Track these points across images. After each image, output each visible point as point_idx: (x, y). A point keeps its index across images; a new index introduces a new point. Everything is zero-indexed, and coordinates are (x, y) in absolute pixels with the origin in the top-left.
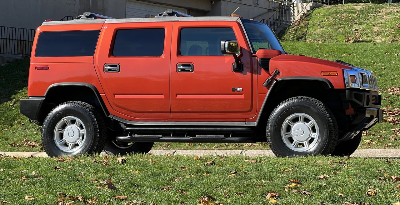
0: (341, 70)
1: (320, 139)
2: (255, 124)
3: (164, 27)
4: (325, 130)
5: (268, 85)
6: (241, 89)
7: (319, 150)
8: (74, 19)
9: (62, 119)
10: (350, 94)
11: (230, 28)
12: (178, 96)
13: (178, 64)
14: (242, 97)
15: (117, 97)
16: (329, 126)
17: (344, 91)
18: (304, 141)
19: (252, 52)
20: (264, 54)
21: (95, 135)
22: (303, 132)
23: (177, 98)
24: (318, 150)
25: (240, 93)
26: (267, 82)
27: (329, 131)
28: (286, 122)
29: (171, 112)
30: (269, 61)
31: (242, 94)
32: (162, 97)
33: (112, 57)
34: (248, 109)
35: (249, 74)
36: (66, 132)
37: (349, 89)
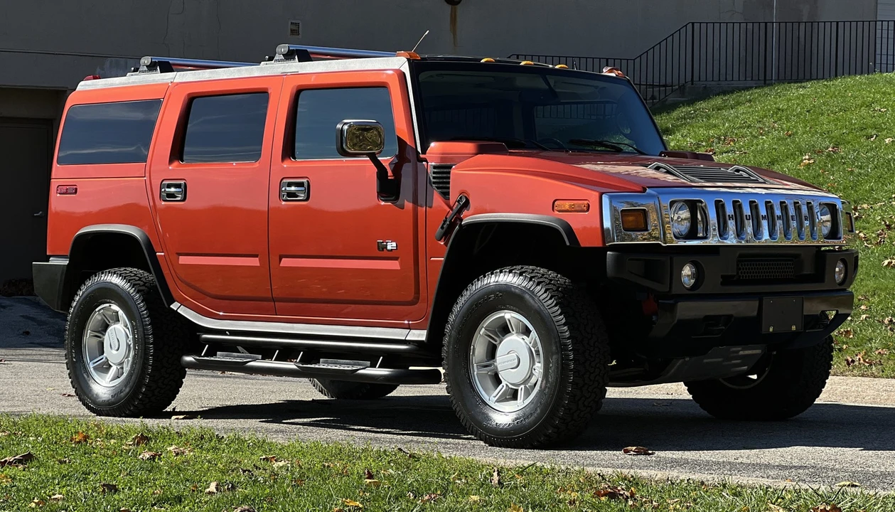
0: (597, 194)
1: (544, 382)
2: (420, 335)
3: (268, 88)
4: (554, 357)
5: (446, 235)
6: (394, 244)
7: (541, 411)
8: (128, 74)
9: (97, 310)
10: (618, 261)
11: (383, 86)
12: (283, 259)
13: (284, 181)
14: (394, 265)
15: (182, 260)
16: (563, 347)
17: (601, 251)
18: (519, 385)
19: (419, 150)
20: (440, 154)
22: (516, 361)
23: (281, 265)
24: (539, 411)
25: (391, 256)
26: (442, 227)
27: (562, 359)
28: (481, 333)
29: (274, 300)
30: (449, 173)
31: (396, 259)
32: (254, 262)
33: (174, 162)
34: (410, 298)
35: (409, 205)
36: (107, 339)
37: (613, 248)
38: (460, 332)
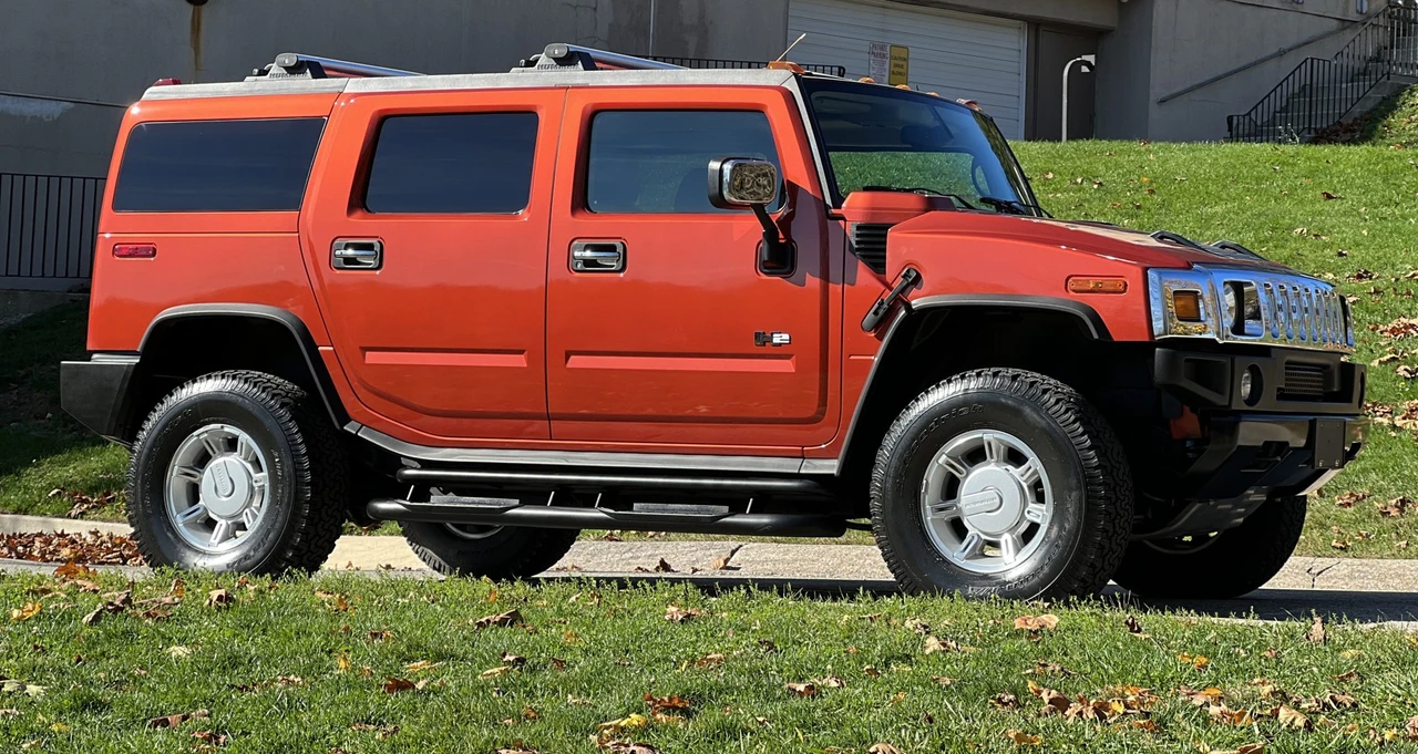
0: (1140, 271)
1: (1055, 529)
2: (831, 467)
3: (535, 106)
4: (1074, 494)
5: (880, 326)
6: (786, 336)
7: (1051, 569)
8: (248, 78)
9: (195, 433)
10: (1171, 362)
11: (757, 110)
12: (572, 357)
13: (575, 242)
14: (787, 366)
15: (371, 357)
16: (1087, 481)
17: (1148, 347)
18: (1000, 534)
19: (829, 201)
20: (867, 209)
21: (296, 493)
22: (998, 501)
23: (568, 366)
24: (1046, 569)
25: (780, 353)
26: (876, 313)
27: (1088, 497)
28: (940, 461)
29: (549, 418)
30: (885, 236)
31: (788, 357)
32: (519, 361)
33: (359, 213)
34: (811, 413)
35: (813, 282)
36: (207, 479)
37: (1165, 343)
38: (904, 461)
